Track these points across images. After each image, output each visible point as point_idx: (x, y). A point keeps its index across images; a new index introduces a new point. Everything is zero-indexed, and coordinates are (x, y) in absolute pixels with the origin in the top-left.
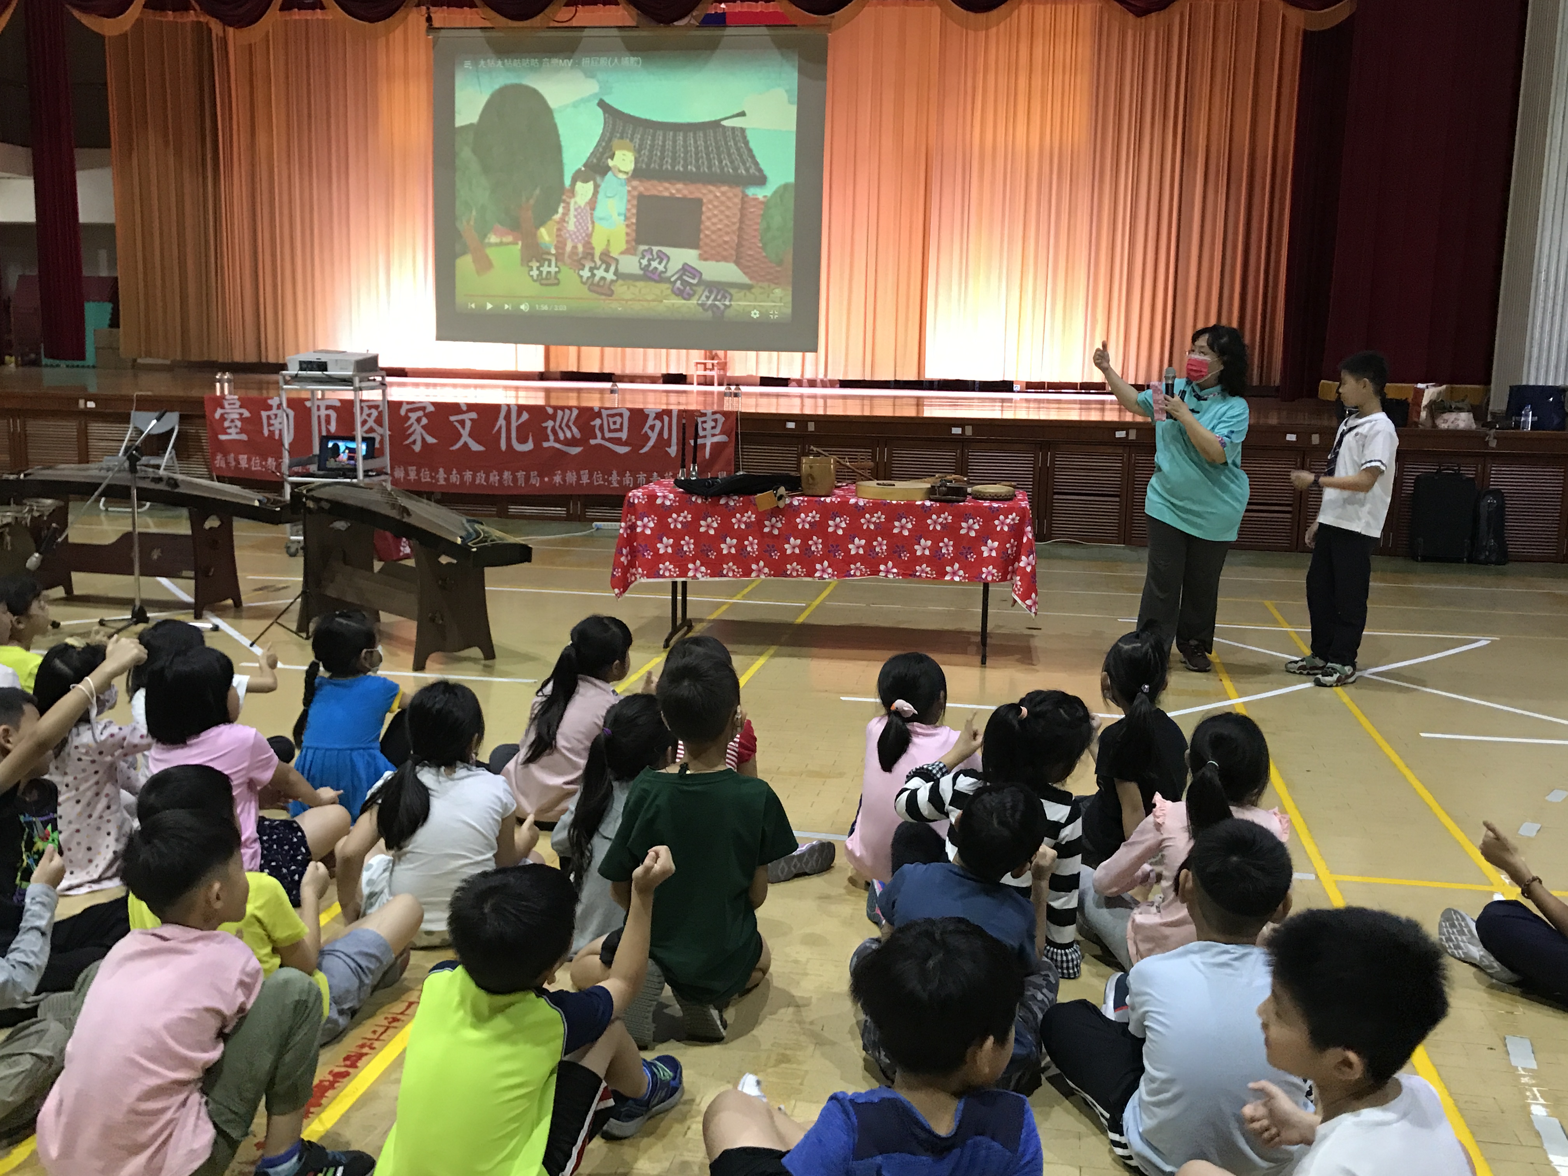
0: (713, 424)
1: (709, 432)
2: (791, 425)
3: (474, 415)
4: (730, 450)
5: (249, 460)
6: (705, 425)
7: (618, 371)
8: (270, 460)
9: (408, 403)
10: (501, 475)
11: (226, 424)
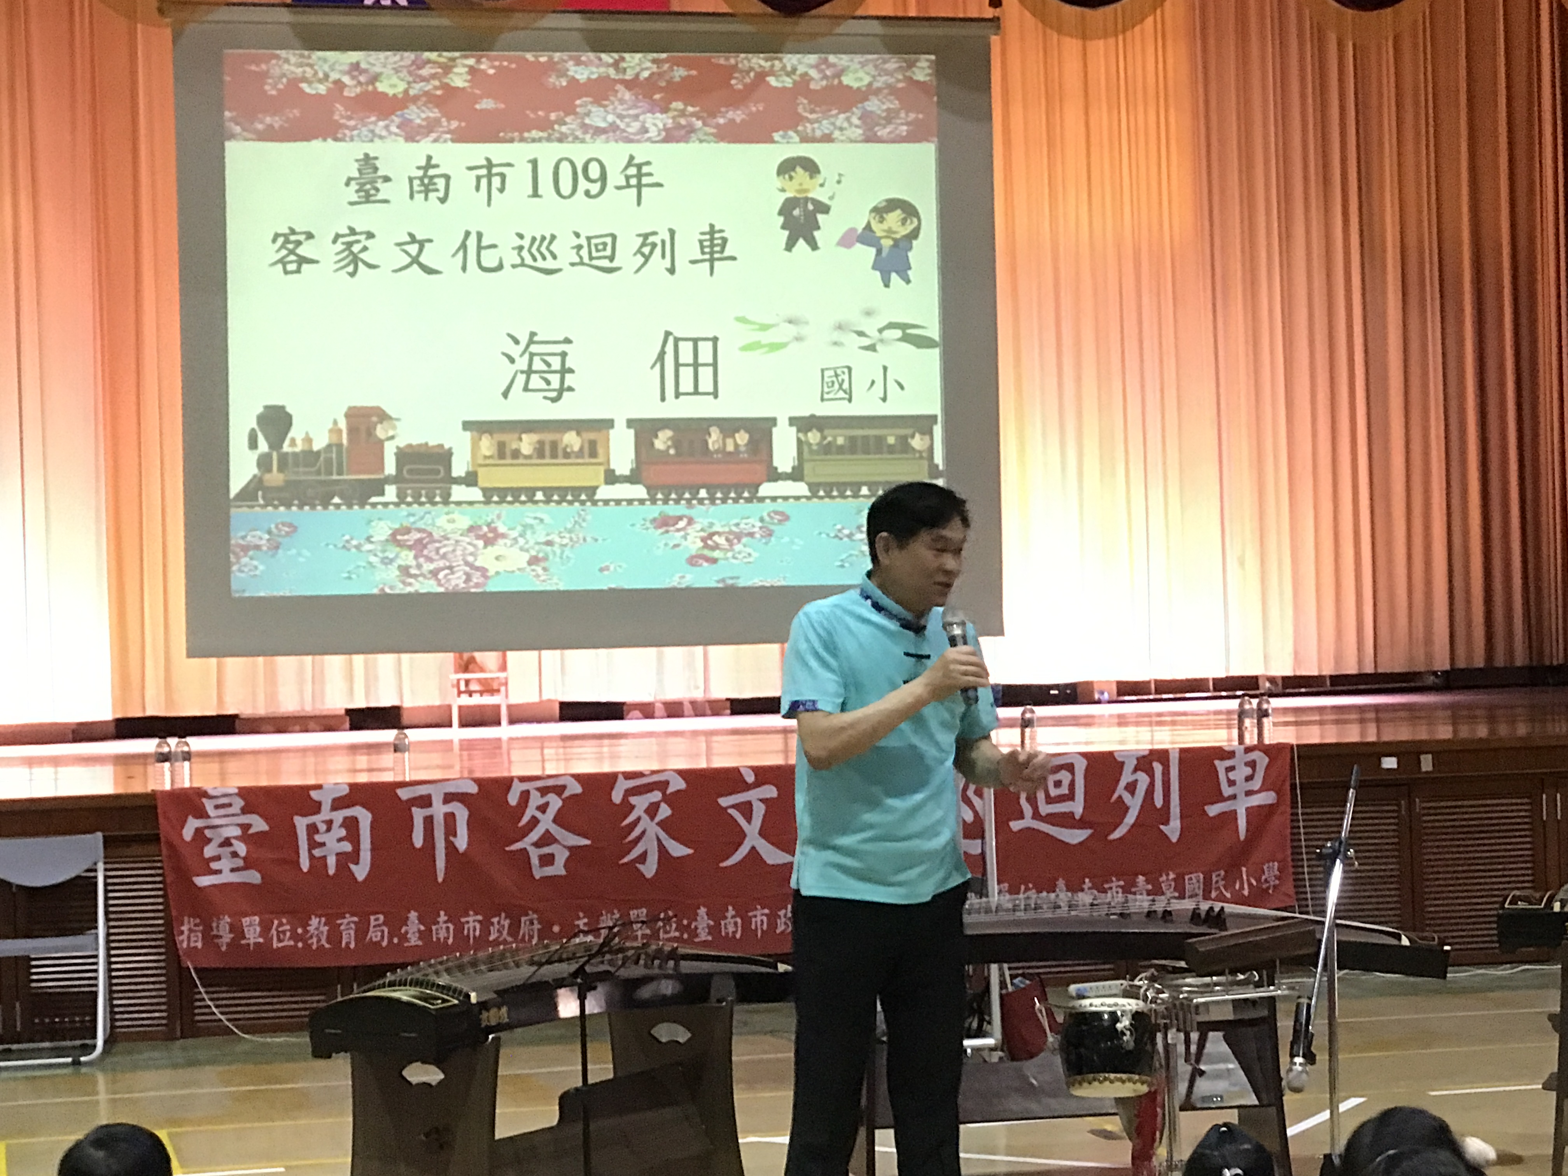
0: (1248, 771)
1: (1242, 786)
4: (1281, 819)
5: (266, 928)
6: (1232, 775)
8: (314, 921)
9: (629, 776)
11: (209, 851)
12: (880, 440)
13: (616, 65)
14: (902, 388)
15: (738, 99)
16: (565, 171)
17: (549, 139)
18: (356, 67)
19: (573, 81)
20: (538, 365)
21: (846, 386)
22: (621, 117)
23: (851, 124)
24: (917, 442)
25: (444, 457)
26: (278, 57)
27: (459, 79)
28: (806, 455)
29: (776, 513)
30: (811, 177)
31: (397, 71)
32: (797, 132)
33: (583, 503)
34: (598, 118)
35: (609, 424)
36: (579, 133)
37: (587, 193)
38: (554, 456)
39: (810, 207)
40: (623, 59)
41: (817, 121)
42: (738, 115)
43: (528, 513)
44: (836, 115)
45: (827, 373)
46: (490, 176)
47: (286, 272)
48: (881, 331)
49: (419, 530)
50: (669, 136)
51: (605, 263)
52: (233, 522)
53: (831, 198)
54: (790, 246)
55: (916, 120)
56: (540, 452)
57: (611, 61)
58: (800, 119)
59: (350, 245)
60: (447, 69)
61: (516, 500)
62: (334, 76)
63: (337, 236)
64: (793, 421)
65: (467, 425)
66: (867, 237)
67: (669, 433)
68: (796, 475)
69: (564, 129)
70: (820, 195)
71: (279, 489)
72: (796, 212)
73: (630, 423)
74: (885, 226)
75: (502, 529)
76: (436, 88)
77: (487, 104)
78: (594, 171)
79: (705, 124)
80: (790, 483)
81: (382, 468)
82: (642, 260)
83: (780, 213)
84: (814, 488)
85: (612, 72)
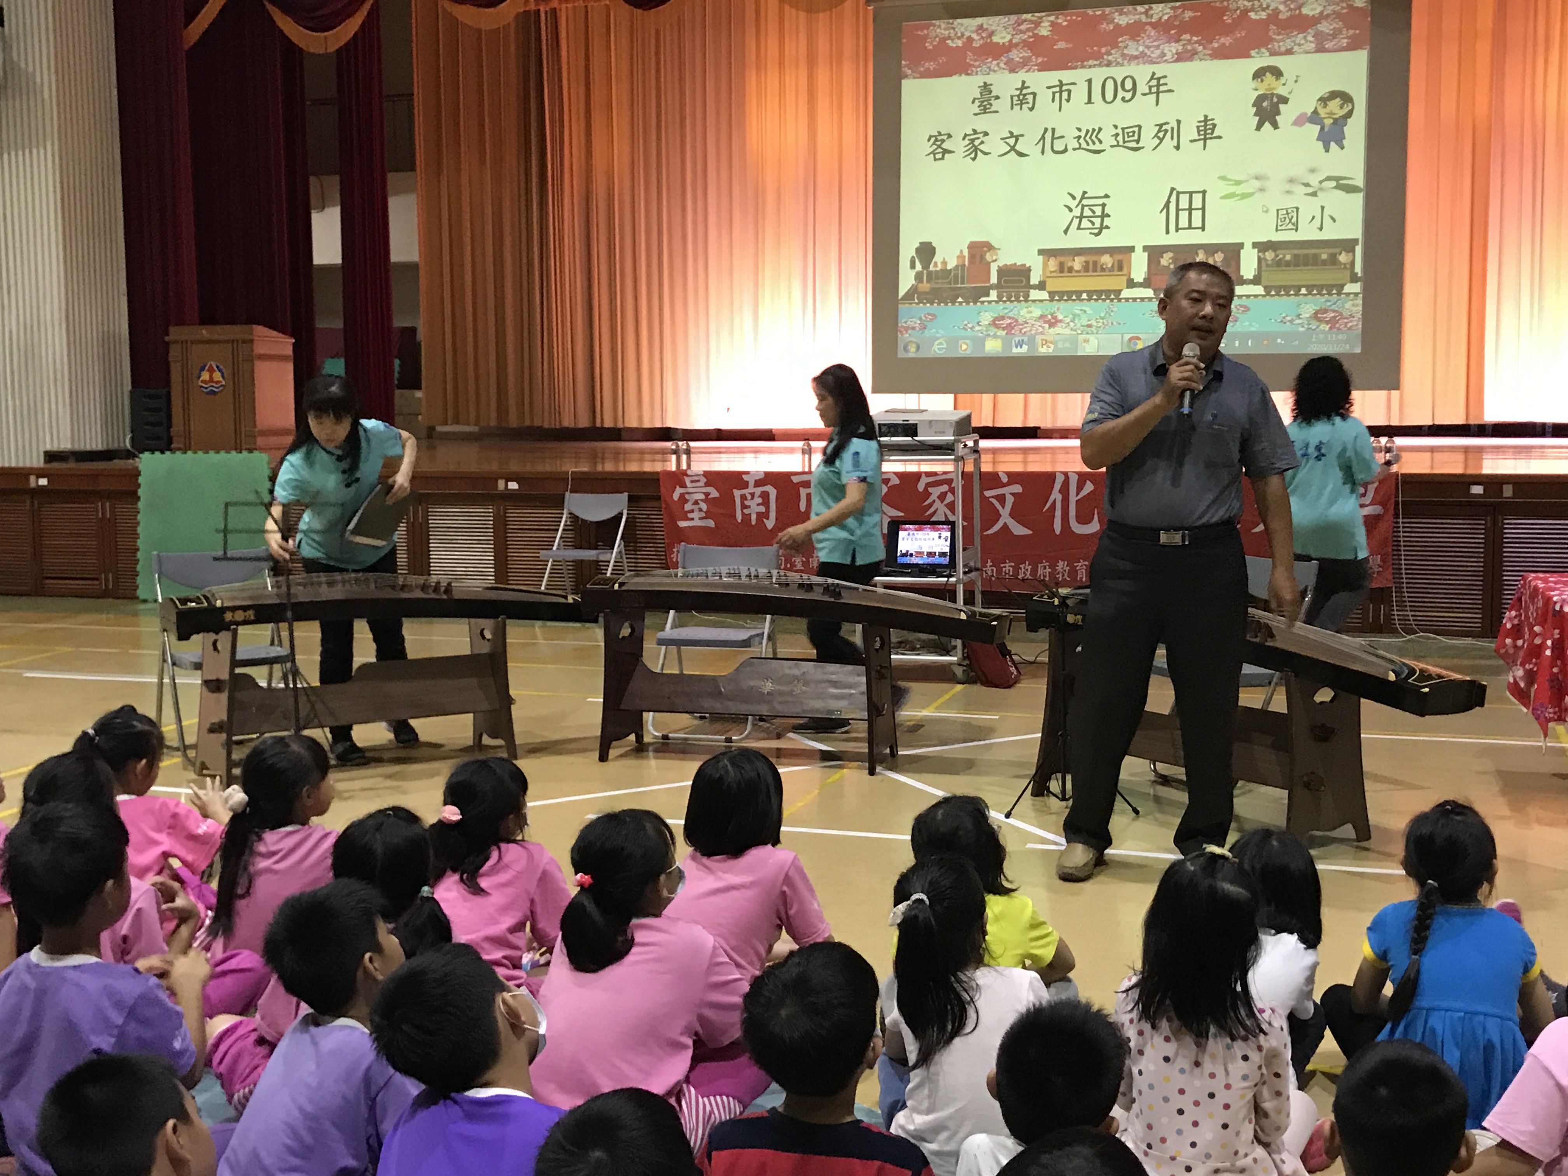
2: (1477, 490)
3: (1017, 489)
7: (1045, 423)
10: (1053, 567)
11: (688, 507)
12: (1316, 256)
13: (1146, 13)
14: (1334, 220)
15: (1228, 30)
16: (1110, 85)
17: (1100, 65)
18: (981, 27)
19: (1118, 26)
20: (1087, 212)
21: (1294, 220)
22: (1148, 47)
23: (1307, 41)
24: (1343, 258)
25: (1025, 272)
26: (934, 25)
27: (1044, 30)
28: (1264, 268)
29: (1241, 306)
30: (1277, 79)
31: (1005, 28)
32: (1268, 49)
33: (1112, 300)
34: (1133, 49)
35: (1132, 249)
36: (1119, 60)
37: (1123, 99)
38: (1095, 270)
39: (1275, 100)
40: (1151, 8)
41: (1282, 40)
42: (1227, 41)
43: (1076, 307)
44: (1296, 36)
45: (1280, 212)
46: (1061, 92)
47: (935, 159)
48: (1321, 182)
49: (1010, 318)
50: (1180, 58)
51: (1134, 145)
52: (901, 313)
53: (1290, 93)
54: (1259, 127)
55: (1354, 34)
56: (1086, 268)
57: (1143, 10)
58: (1272, 40)
59: (973, 141)
60: (1037, 24)
61: (1070, 299)
62: (967, 34)
63: (966, 135)
64: (1255, 245)
65: (1041, 252)
66: (1314, 118)
67: (1170, 255)
68: (1256, 281)
69: (1110, 58)
70: (1281, 91)
71: (926, 293)
72: (1265, 104)
73: (1146, 248)
74: (1328, 110)
75: (1060, 317)
76: (1030, 37)
77: (1061, 45)
78: (1129, 85)
79: (1205, 48)
80: (1251, 286)
81: (989, 280)
82: (1157, 141)
83: (1254, 105)
84: (1267, 289)
85: (1144, 18)
